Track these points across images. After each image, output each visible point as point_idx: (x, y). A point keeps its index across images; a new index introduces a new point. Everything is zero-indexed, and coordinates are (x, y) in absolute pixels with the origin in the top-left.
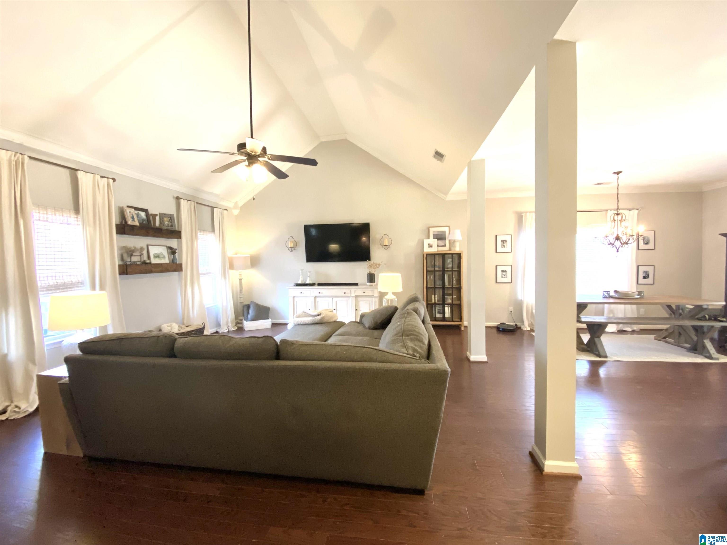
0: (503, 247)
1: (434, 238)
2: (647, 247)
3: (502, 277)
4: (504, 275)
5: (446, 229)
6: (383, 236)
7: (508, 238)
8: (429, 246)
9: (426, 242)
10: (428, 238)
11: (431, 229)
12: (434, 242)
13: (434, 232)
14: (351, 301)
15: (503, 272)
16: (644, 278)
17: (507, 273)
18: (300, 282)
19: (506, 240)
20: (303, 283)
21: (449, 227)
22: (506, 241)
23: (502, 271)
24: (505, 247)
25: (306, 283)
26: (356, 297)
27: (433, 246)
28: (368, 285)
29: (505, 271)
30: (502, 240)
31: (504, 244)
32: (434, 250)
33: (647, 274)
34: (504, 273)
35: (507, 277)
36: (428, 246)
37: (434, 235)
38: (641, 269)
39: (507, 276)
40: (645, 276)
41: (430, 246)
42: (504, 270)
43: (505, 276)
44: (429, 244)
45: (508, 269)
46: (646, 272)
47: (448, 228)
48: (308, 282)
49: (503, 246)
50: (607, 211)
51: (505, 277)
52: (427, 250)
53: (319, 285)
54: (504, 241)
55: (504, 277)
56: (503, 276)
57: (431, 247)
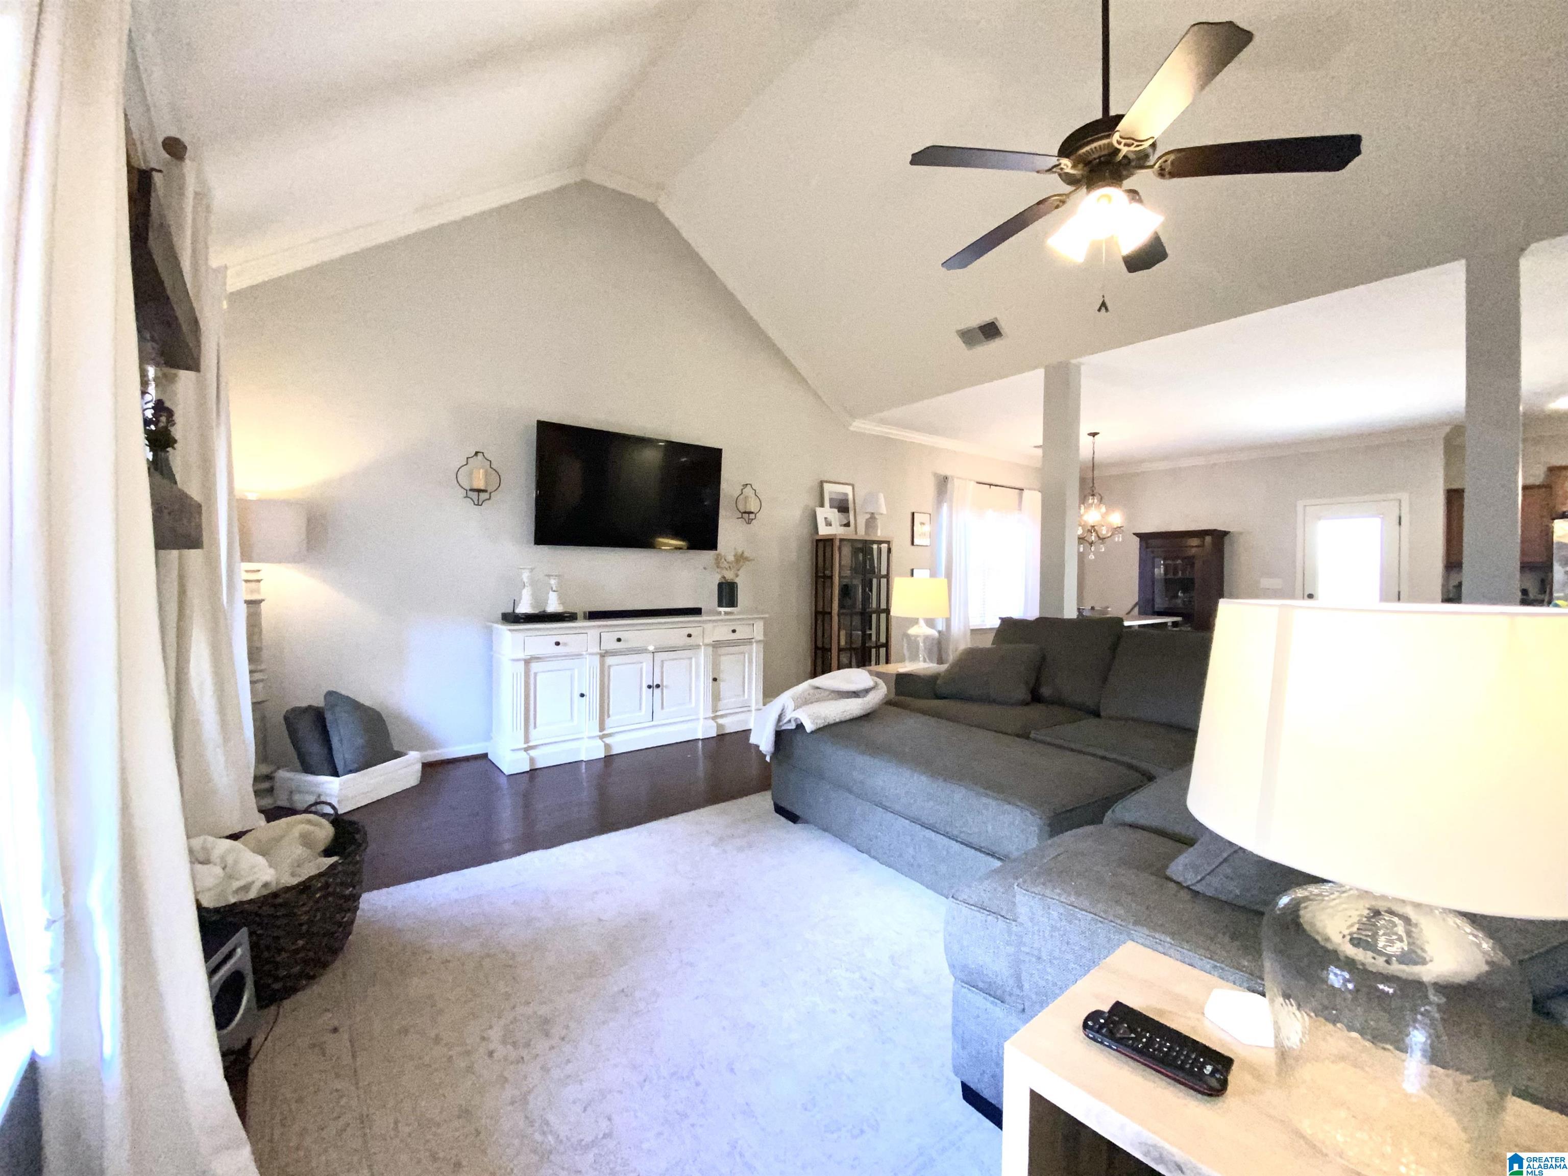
1: (831, 507)
5: (848, 490)
8: (826, 522)
9: (820, 514)
10: (822, 505)
11: (825, 487)
12: (833, 514)
13: (830, 493)
14: (702, 658)
18: (524, 608)
20: (536, 611)
21: (853, 486)
25: (544, 611)
26: (717, 645)
27: (833, 524)
28: (723, 613)
32: (836, 531)
36: (824, 522)
37: (831, 500)
41: (829, 524)
44: (825, 519)
47: (850, 488)
48: (553, 606)
52: (824, 531)
53: (594, 615)
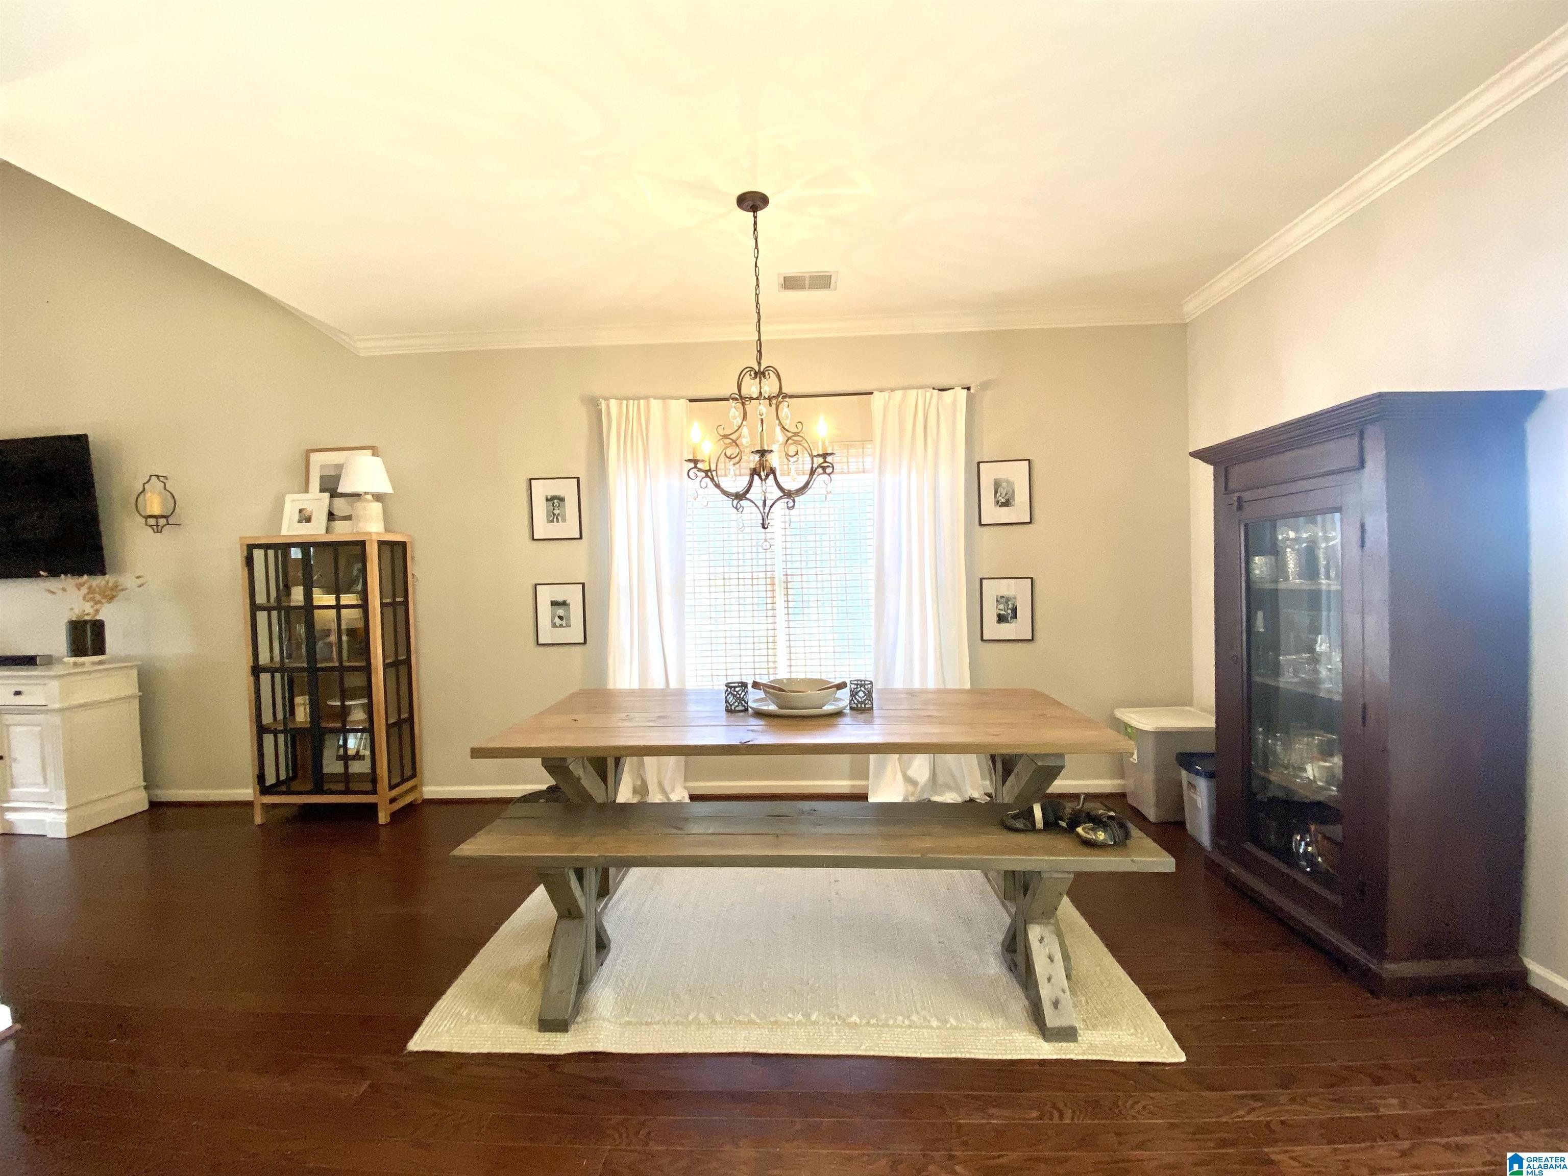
0: (551, 519)
2: (1005, 515)
3: (554, 625)
4: (561, 618)
6: (144, 484)
7: (567, 489)
8: (300, 517)
9: (292, 505)
10: (301, 489)
11: (314, 457)
12: (320, 504)
15: (556, 607)
16: (1001, 619)
17: (568, 611)
19: (562, 496)
21: (374, 449)
22: (561, 499)
23: (554, 604)
24: (558, 521)
27: (313, 519)
29: (564, 604)
30: (550, 494)
31: (557, 512)
32: (316, 530)
33: (1010, 606)
34: (561, 612)
35: (568, 625)
36: (296, 517)
37: (320, 478)
38: (992, 590)
39: (568, 619)
40: (1002, 612)
41: (305, 517)
42: (560, 599)
43: (561, 621)
44: (301, 511)
45: (573, 596)
46: (1002, 600)
49: (553, 517)
50: (871, 393)
51: (564, 623)
52: (292, 530)
54: (555, 501)
55: (561, 626)
56: (557, 620)
57: (308, 520)
